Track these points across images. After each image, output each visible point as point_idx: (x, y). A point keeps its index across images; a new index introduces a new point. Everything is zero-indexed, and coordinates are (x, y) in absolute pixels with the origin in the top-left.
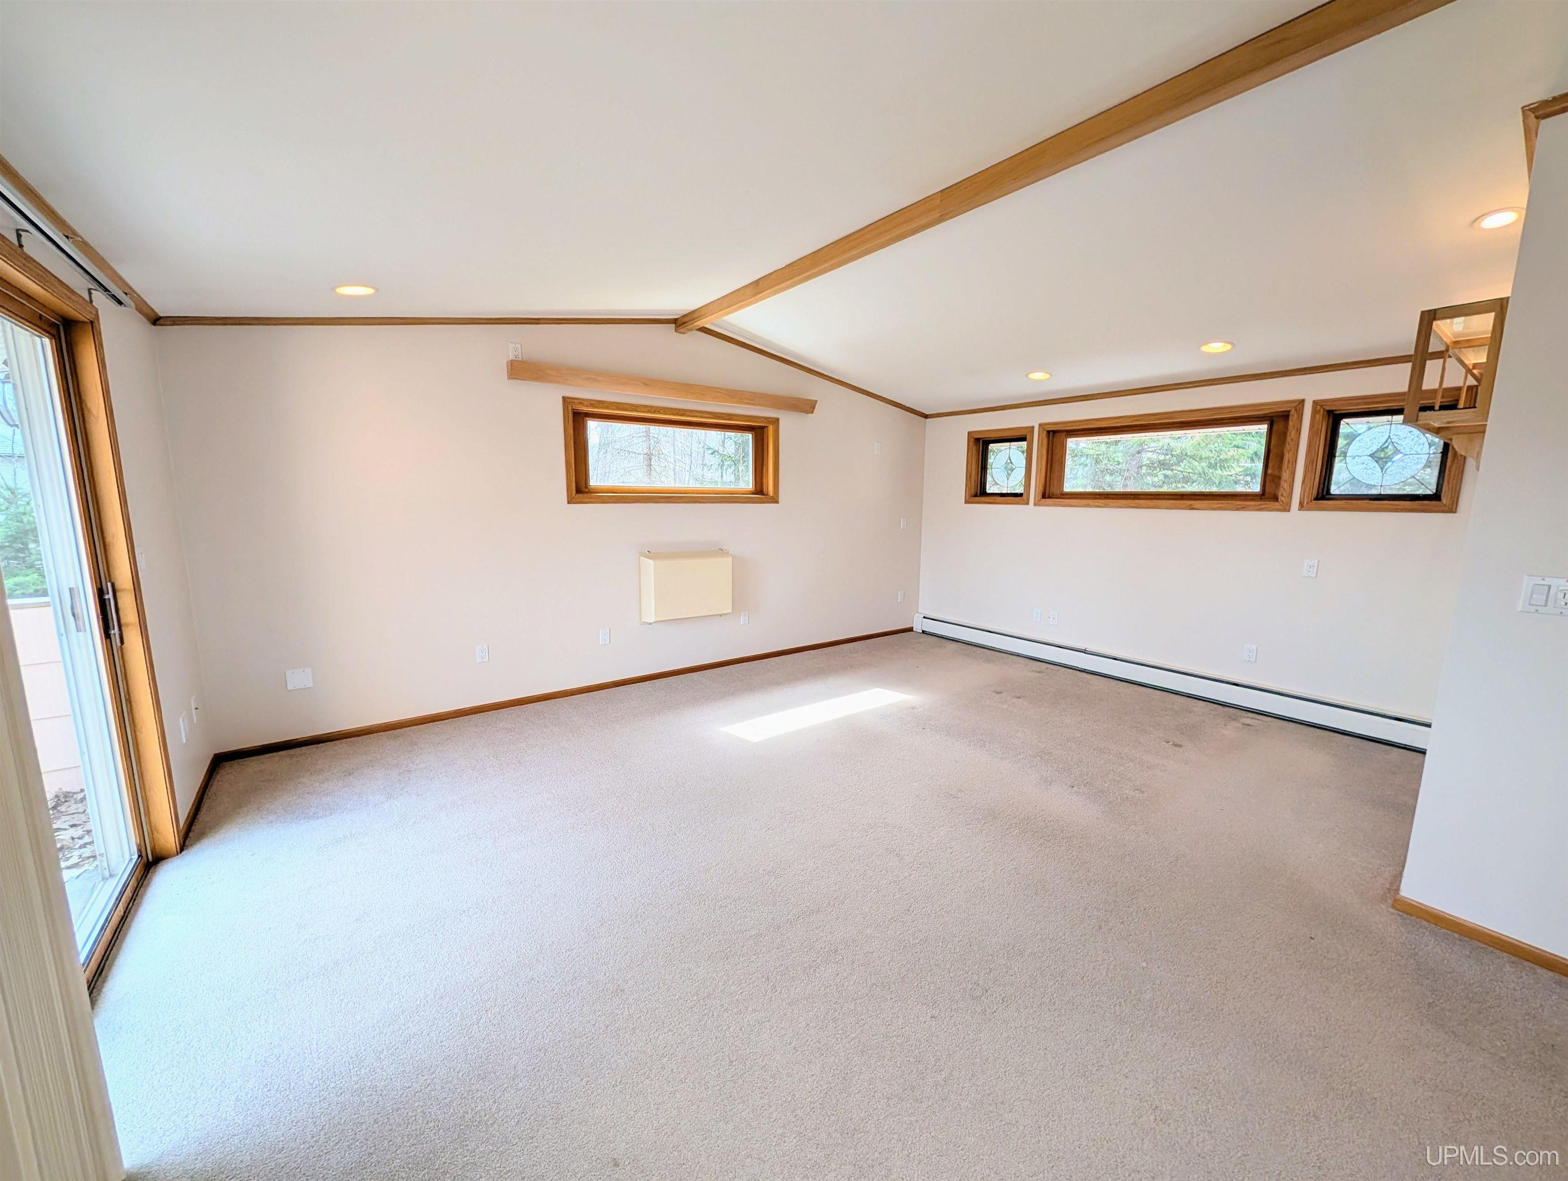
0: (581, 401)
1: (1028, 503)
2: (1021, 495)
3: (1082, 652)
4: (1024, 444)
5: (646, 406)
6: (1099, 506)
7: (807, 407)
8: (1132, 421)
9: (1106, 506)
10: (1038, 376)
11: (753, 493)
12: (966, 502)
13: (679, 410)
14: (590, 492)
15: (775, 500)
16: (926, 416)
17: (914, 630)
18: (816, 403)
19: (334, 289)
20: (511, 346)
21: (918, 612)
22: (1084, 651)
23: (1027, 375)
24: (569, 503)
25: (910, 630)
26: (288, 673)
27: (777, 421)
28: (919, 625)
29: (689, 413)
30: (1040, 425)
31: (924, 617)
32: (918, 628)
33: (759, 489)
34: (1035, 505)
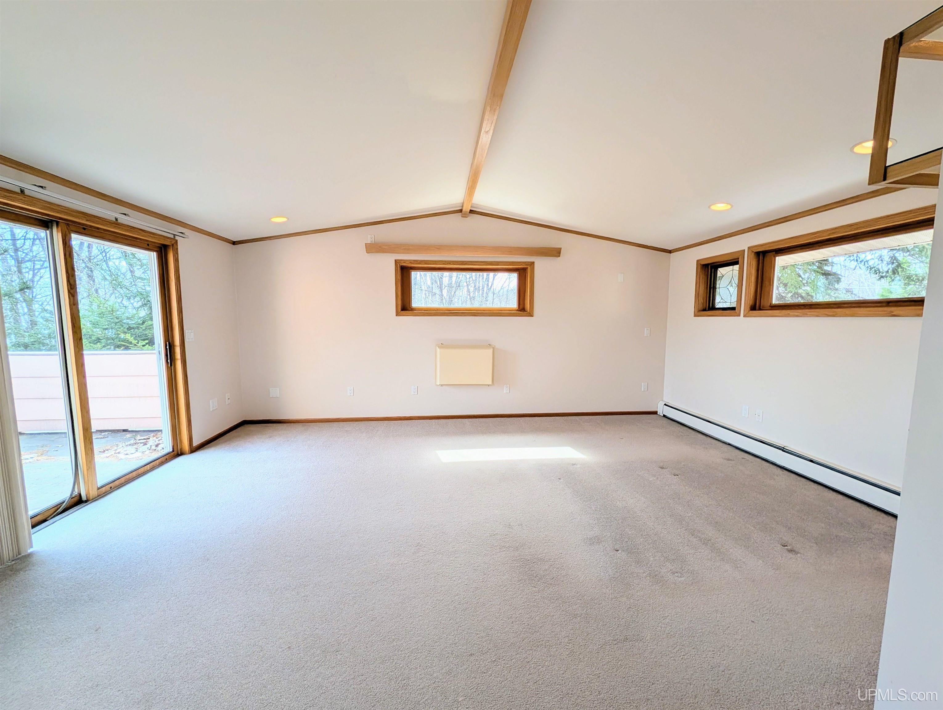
0: (405, 261)
1: (739, 315)
2: (733, 309)
3: (780, 449)
4: (736, 267)
5: (442, 261)
6: (797, 316)
7: (556, 252)
8: (829, 235)
9: (805, 315)
10: (720, 207)
11: (517, 311)
12: (695, 316)
13: (463, 262)
14: (413, 309)
15: (531, 315)
16: (670, 252)
17: (658, 413)
18: (561, 250)
19: (270, 219)
20: (369, 236)
21: (662, 400)
22: (783, 450)
23: (709, 207)
24: (396, 315)
25: (655, 413)
26: (271, 389)
27: (533, 263)
28: (662, 410)
29: (470, 263)
30: (749, 248)
31: (665, 405)
32: (660, 413)
33: (521, 307)
34: (744, 316)
